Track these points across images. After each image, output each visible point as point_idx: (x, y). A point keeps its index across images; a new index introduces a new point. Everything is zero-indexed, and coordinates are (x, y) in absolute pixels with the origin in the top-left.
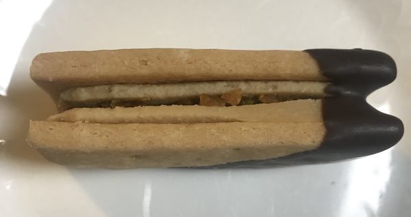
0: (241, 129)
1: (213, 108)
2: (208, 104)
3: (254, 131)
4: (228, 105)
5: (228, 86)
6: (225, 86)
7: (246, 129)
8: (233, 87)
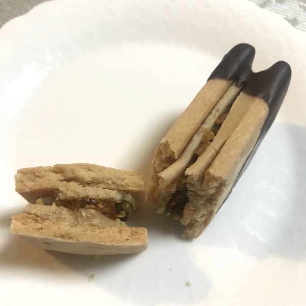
0: (233, 140)
1: (208, 149)
2: (204, 150)
3: (239, 135)
4: (211, 141)
5: (199, 134)
6: (198, 136)
7: (235, 138)
8: (201, 132)
